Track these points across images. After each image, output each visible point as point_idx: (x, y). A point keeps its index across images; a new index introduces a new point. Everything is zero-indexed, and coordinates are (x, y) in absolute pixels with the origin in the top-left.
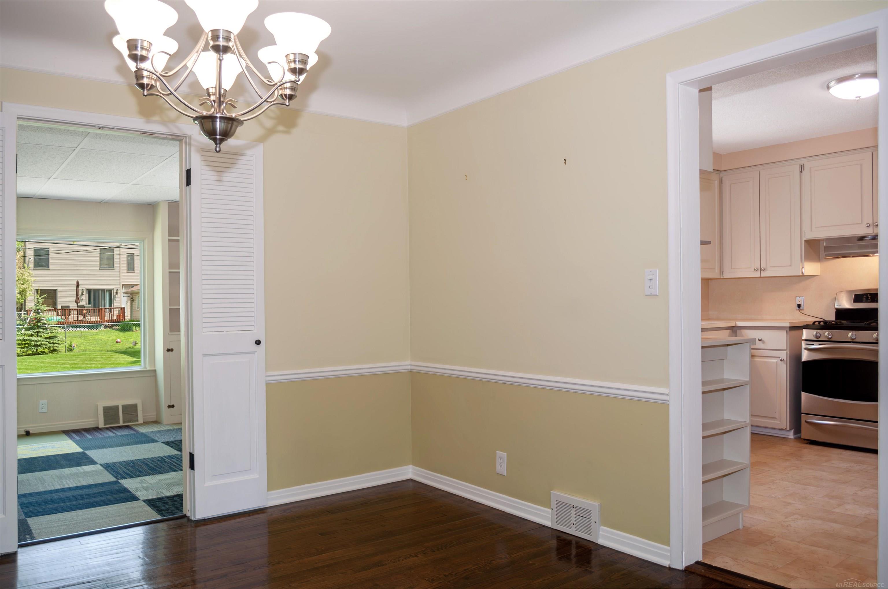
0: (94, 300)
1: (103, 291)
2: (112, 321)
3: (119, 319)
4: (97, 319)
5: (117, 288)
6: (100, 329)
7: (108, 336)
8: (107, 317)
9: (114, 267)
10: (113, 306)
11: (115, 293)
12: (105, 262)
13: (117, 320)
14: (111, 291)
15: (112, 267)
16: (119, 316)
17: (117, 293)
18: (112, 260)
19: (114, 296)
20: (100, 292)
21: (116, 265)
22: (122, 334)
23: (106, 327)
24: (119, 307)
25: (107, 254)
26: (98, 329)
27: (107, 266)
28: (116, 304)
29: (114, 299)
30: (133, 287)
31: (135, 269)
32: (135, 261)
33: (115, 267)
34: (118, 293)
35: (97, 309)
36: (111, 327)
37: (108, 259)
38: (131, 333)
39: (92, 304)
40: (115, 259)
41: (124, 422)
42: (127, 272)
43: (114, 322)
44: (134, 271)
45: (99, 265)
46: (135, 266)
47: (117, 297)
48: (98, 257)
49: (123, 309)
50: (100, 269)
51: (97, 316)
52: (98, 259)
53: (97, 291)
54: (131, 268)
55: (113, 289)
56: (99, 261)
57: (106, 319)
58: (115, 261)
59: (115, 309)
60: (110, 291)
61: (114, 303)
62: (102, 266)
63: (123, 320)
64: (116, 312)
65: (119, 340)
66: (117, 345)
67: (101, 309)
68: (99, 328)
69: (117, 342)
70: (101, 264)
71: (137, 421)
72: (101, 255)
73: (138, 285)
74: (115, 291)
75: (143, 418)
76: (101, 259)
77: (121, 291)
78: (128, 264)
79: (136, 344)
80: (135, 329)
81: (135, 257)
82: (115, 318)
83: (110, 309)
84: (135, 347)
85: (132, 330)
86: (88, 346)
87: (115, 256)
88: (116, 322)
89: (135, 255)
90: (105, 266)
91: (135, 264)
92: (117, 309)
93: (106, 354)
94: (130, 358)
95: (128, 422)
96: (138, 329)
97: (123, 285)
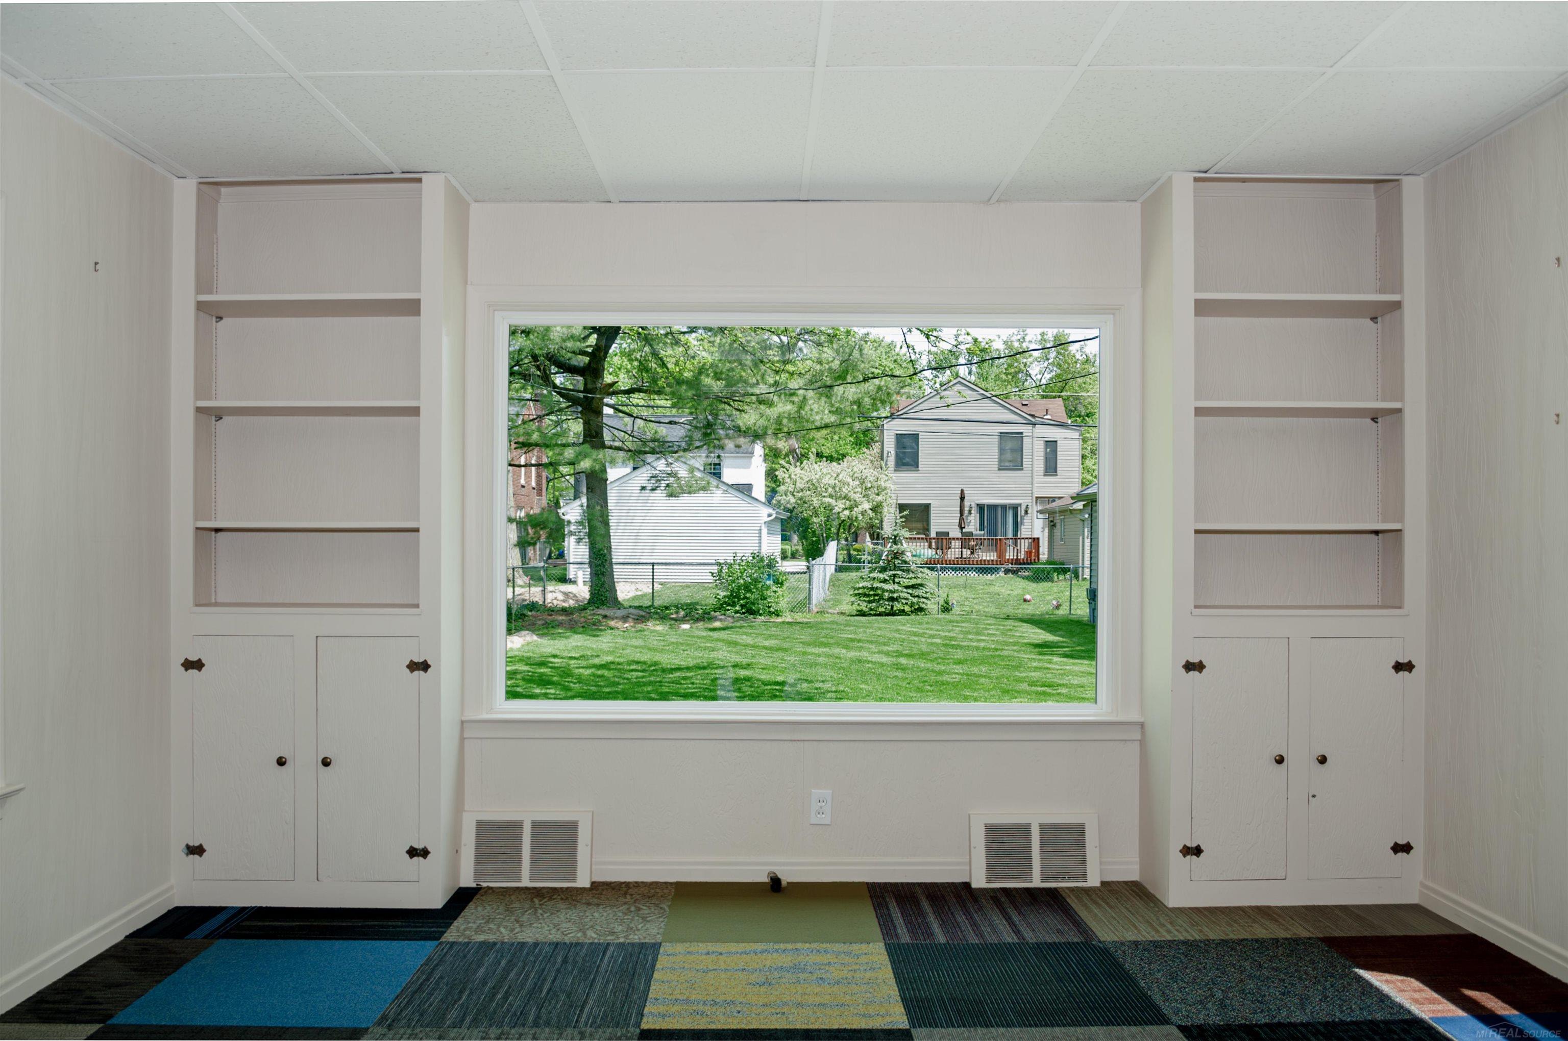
0: (989, 523)
1: (1004, 507)
2: (1017, 561)
3: (1029, 559)
4: (992, 556)
5: (1027, 504)
6: (997, 575)
7: (1010, 588)
8: (1010, 554)
9: (1022, 466)
10: (1021, 535)
11: (1023, 513)
12: (1008, 456)
13: (1025, 559)
14: (1017, 508)
15: (1020, 465)
16: (1029, 553)
17: (1026, 512)
18: (1020, 452)
19: (1021, 517)
20: (1000, 509)
21: (1026, 462)
22: (1034, 586)
23: (1007, 571)
24: (1030, 537)
25: (1009, 445)
26: (994, 575)
27: (1011, 464)
28: (1024, 532)
29: (1022, 523)
30: (1054, 501)
31: (1058, 469)
32: (1058, 455)
33: (1024, 466)
34: (1029, 512)
35: (993, 539)
36: (1015, 572)
37: (1013, 450)
38: (1050, 584)
39: (986, 530)
40: (1024, 451)
41: (1045, 879)
42: (1045, 475)
43: (1020, 564)
44: (1056, 472)
45: (997, 463)
46: (1058, 463)
47: (1027, 520)
48: (997, 449)
49: (1036, 541)
50: (999, 469)
51: (992, 551)
52: (995, 451)
53: (993, 508)
54: (1051, 468)
55: (1020, 505)
56: (997, 454)
57: (1007, 557)
58: (1024, 454)
59: (1023, 541)
60: (1015, 508)
61: (1023, 530)
62: (1002, 464)
63: (1037, 561)
64: (1024, 546)
65: (1028, 597)
66: (1025, 606)
67: (1000, 539)
69: (1025, 600)
70: (1001, 461)
71: (1084, 876)
72: (1000, 444)
73: (1062, 497)
74: (1023, 507)
75: (1101, 870)
76: (1002, 451)
77: (1034, 509)
78: (1047, 460)
79: (1058, 607)
80: (1056, 577)
81: (1058, 447)
82: (1022, 556)
83: (1016, 539)
84: (1057, 612)
85: (1052, 580)
86: (976, 604)
87: (1024, 445)
88: (1024, 564)
89: (1058, 445)
90: (1007, 464)
91: (1058, 461)
92: (1026, 541)
93: (1005, 623)
94: (1048, 634)
95: (1055, 878)
96: (1061, 577)
97: (1037, 498)
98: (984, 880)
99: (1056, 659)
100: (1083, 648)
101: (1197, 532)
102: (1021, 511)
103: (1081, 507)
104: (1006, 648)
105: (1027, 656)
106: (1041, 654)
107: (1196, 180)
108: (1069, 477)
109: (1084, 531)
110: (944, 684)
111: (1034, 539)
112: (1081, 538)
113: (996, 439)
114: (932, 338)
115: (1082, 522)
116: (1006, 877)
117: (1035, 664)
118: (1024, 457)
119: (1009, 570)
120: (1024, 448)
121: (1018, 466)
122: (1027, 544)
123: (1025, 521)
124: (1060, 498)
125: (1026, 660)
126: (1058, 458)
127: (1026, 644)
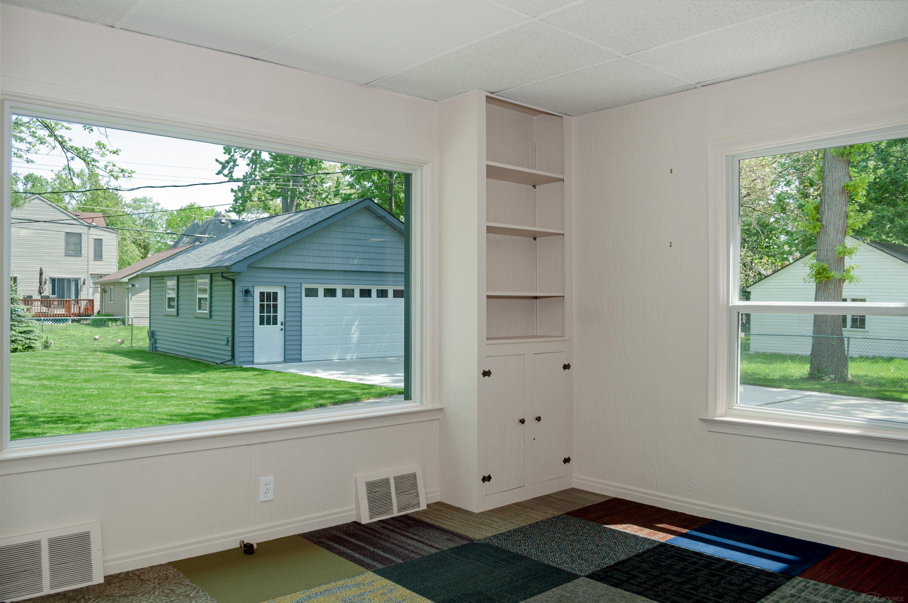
0: (59, 290)
1: (69, 280)
2: (79, 315)
3: (87, 313)
4: (62, 311)
5: (84, 278)
6: (68, 324)
7: (81, 331)
8: (74, 310)
9: (81, 254)
10: (80, 298)
11: (82, 283)
12: (72, 247)
13: (84, 313)
14: (78, 280)
15: (79, 253)
16: (86, 309)
17: (84, 283)
18: (80, 245)
19: (80, 286)
20: (66, 281)
21: (84, 252)
22: (95, 330)
23: (73, 321)
24: (87, 299)
25: (73, 240)
26: (64, 324)
27: (73, 252)
28: (83, 295)
29: (81, 290)
30: (101, 277)
31: (103, 256)
32: (103, 248)
33: (82, 254)
34: (86, 283)
35: (61, 300)
36: (78, 321)
37: (75, 244)
38: (107, 328)
39: (56, 294)
40: (82, 245)
41: (400, 510)
42: (94, 260)
43: (81, 316)
44: (102, 258)
45: (64, 251)
46: (103, 253)
47: (84, 288)
48: (64, 242)
49: (91, 302)
50: (65, 256)
51: (61, 308)
52: (63, 244)
53: (62, 280)
54: (98, 256)
55: (80, 279)
56: (64, 246)
57: (72, 312)
58: (82, 246)
59: (82, 301)
60: (77, 281)
61: (81, 294)
62: (67, 252)
63: (92, 314)
64: (83, 304)
65: (97, 337)
66: (96, 343)
67: (66, 301)
68: (66, 322)
69: (95, 339)
70: (66, 250)
71: (418, 505)
72: (66, 239)
73: (109, 275)
74: (82, 281)
75: (426, 498)
76: (67, 244)
77: (90, 282)
78: (95, 251)
79: (122, 342)
80: (111, 324)
81: (103, 243)
82: (82, 311)
83: (77, 301)
84: (123, 345)
85: (108, 326)
86: (63, 342)
87: (82, 241)
88: (84, 316)
89: (103, 241)
90: (71, 252)
91: (103, 251)
92: (85, 301)
93: (94, 354)
94: (130, 360)
95: (404, 509)
96: (114, 324)
97: (91, 274)
98: (368, 518)
99: (150, 375)
100: (161, 367)
101: (488, 297)
102: (81, 283)
103: (127, 281)
104: (110, 370)
105: (131, 374)
106: (137, 372)
107: (487, 97)
108: (111, 262)
109: (128, 295)
110: (89, 396)
111: (90, 300)
112: (127, 299)
113: (63, 235)
114: (91, 166)
115: (127, 290)
116: (380, 514)
117: (139, 379)
118: (82, 248)
119: (75, 320)
120: (82, 243)
121: (78, 253)
122: (85, 303)
123: (83, 289)
124: (105, 275)
125: (131, 377)
126: (103, 250)
127: (122, 367)
